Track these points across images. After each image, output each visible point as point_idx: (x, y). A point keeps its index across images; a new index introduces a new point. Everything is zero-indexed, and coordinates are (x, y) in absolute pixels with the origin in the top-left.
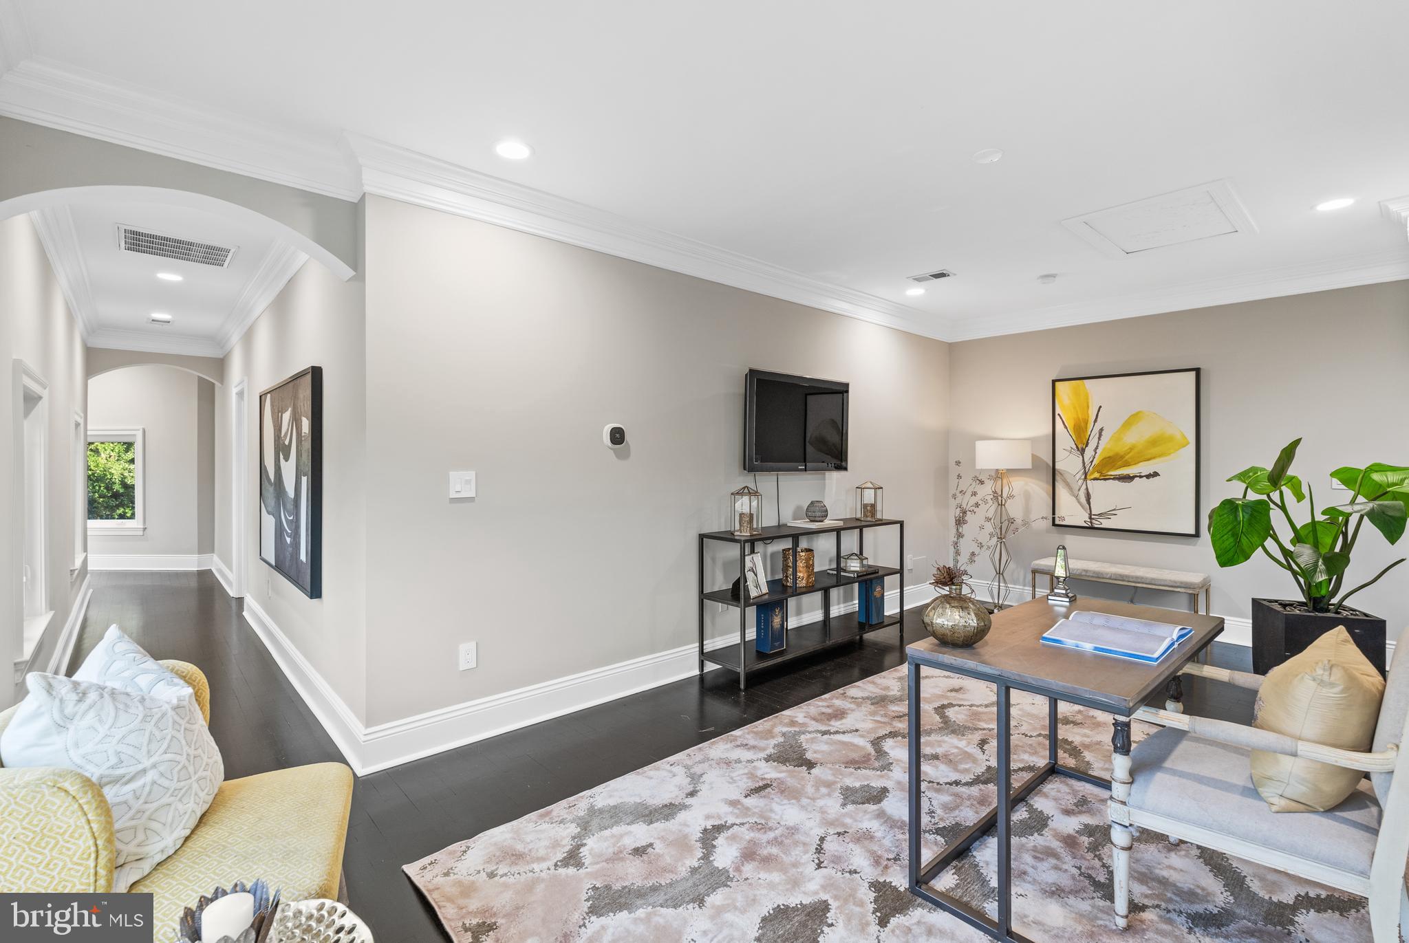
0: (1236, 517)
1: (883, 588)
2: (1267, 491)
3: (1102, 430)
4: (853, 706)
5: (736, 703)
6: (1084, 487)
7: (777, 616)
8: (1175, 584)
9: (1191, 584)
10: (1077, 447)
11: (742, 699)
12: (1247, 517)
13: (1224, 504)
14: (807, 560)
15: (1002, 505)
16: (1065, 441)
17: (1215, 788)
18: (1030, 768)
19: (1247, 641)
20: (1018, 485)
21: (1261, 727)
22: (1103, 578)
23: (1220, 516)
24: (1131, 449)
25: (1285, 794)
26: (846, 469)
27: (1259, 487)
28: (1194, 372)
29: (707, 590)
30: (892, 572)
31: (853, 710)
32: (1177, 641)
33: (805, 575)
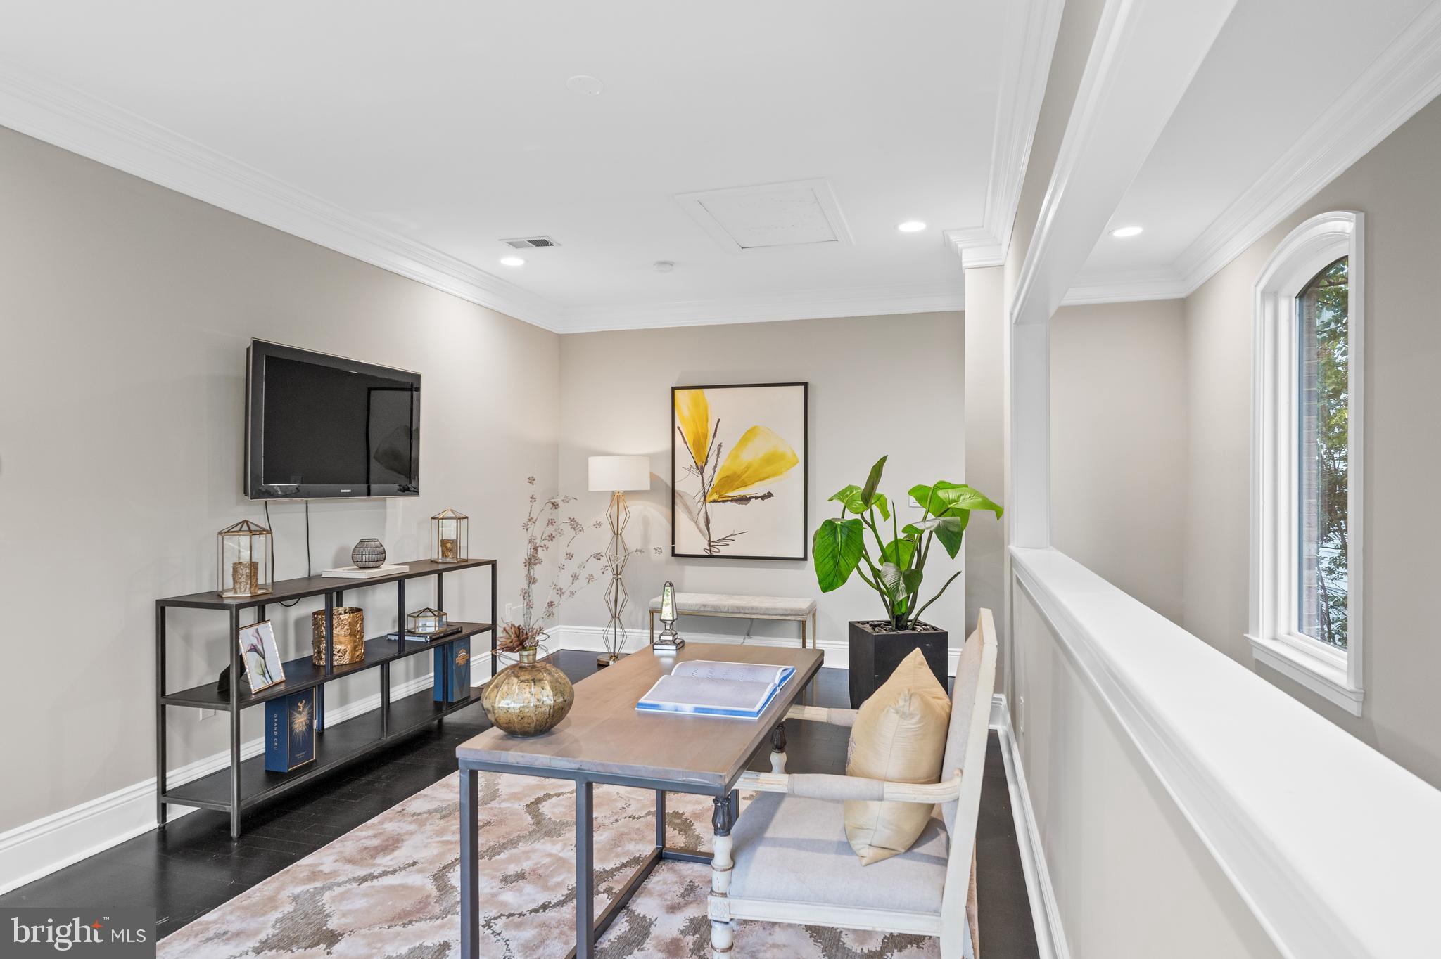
0: (835, 538)
1: (468, 652)
2: (861, 510)
3: (720, 446)
4: (413, 827)
5: (223, 863)
6: (703, 510)
7: (300, 713)
8: (786, 613)
9: (800, 610)
10: (697, 465)
11: (235, 855)
12: (844, 538)
13: (826, 525)
14: (352, 625)
15: (618, 534)
16: (685, 459)
17: (812, 851)
18: (635, 861)
19: (844, 664)
20: (636, 508)
21: (851, 775)
22: (721, 612)
23: (822, 538)
24: (748, 468)
25: (875, 843)
26: (416, 492)
27: (854, 506)
28: (803, 387)
29: (169, 691)
30: (481, 629)
31: (412, 833)
32: (779, 686)
33: (349, 648)
